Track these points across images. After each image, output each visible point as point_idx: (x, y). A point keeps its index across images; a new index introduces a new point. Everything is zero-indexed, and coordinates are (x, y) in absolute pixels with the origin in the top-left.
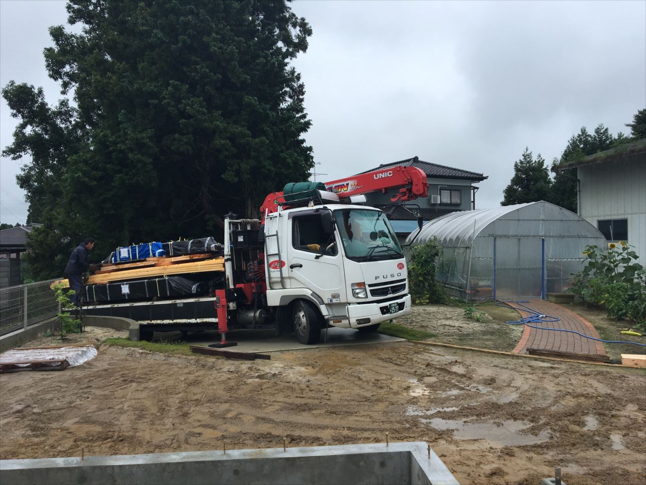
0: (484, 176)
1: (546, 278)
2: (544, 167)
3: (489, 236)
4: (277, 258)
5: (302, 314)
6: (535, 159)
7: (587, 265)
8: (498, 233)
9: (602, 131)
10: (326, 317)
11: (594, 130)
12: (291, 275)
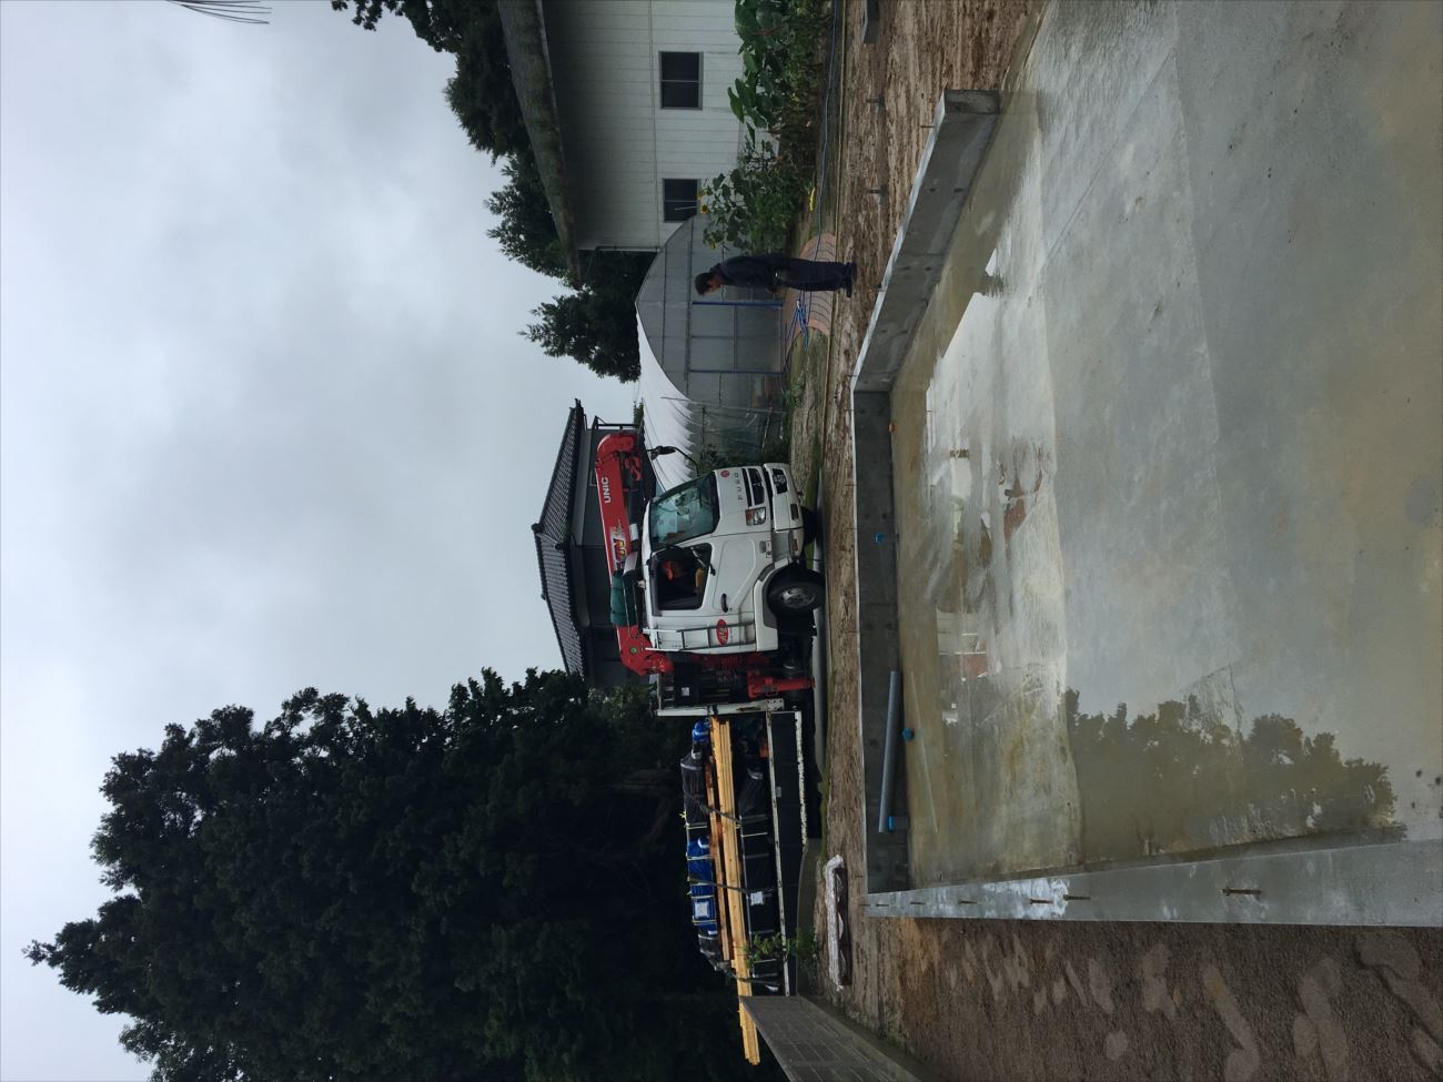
0: (574, 406)
1: (750, 301)
2: (556, 304)
3: (686, 378)
4: (714, 632)
5: (787, 595)
6: (540, 320)
7: (732, 243)
8: (682, 367)
9: (498, 202)
10: (791, 561)
11: (495, 216)
12: (737, 611)
